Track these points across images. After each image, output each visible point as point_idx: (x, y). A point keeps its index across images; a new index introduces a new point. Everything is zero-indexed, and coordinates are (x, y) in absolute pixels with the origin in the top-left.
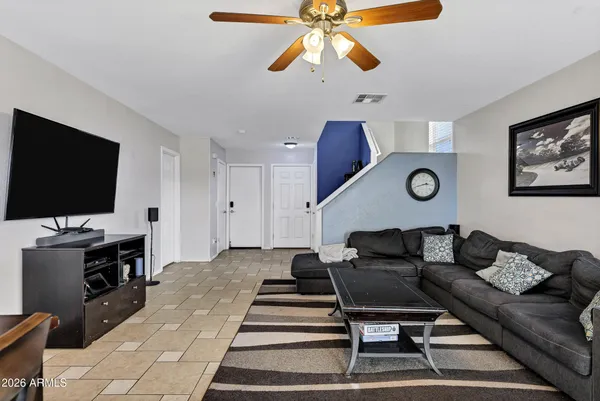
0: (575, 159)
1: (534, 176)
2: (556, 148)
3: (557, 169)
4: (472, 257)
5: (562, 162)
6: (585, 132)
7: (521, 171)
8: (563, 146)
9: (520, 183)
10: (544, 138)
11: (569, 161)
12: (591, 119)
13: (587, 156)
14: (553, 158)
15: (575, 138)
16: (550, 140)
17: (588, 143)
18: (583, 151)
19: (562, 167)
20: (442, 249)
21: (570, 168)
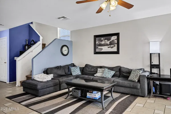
0: (113, 45)
1: (102, 49)
2: (108, 42)
3: (108, 47)
4: (89, 71)
5: (110, 46)
6: (116, 40)
7: (98, 48)
8: (110, 42)
9: (97, 50)
10: (105, 40)
11: (112, 46)
12: (117, 37)
13: (116, 45)
14: (107, 45)
15: (113, 41)
16: (106, 40)
17: (116, 42)
18: (115, 44)
19: (109, 47)
20: (77, 71)
21: (112, 48)
